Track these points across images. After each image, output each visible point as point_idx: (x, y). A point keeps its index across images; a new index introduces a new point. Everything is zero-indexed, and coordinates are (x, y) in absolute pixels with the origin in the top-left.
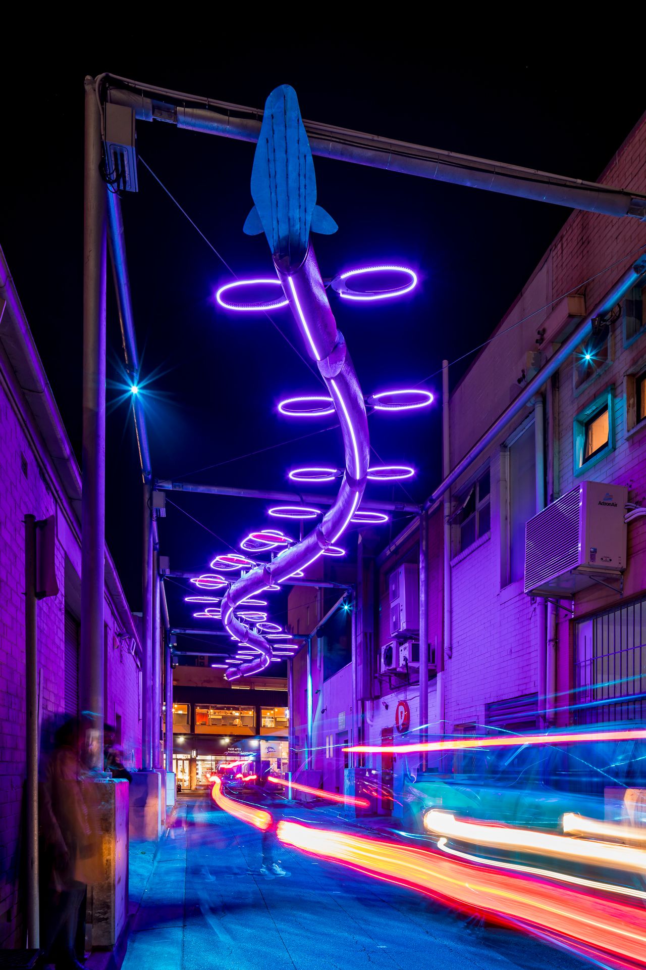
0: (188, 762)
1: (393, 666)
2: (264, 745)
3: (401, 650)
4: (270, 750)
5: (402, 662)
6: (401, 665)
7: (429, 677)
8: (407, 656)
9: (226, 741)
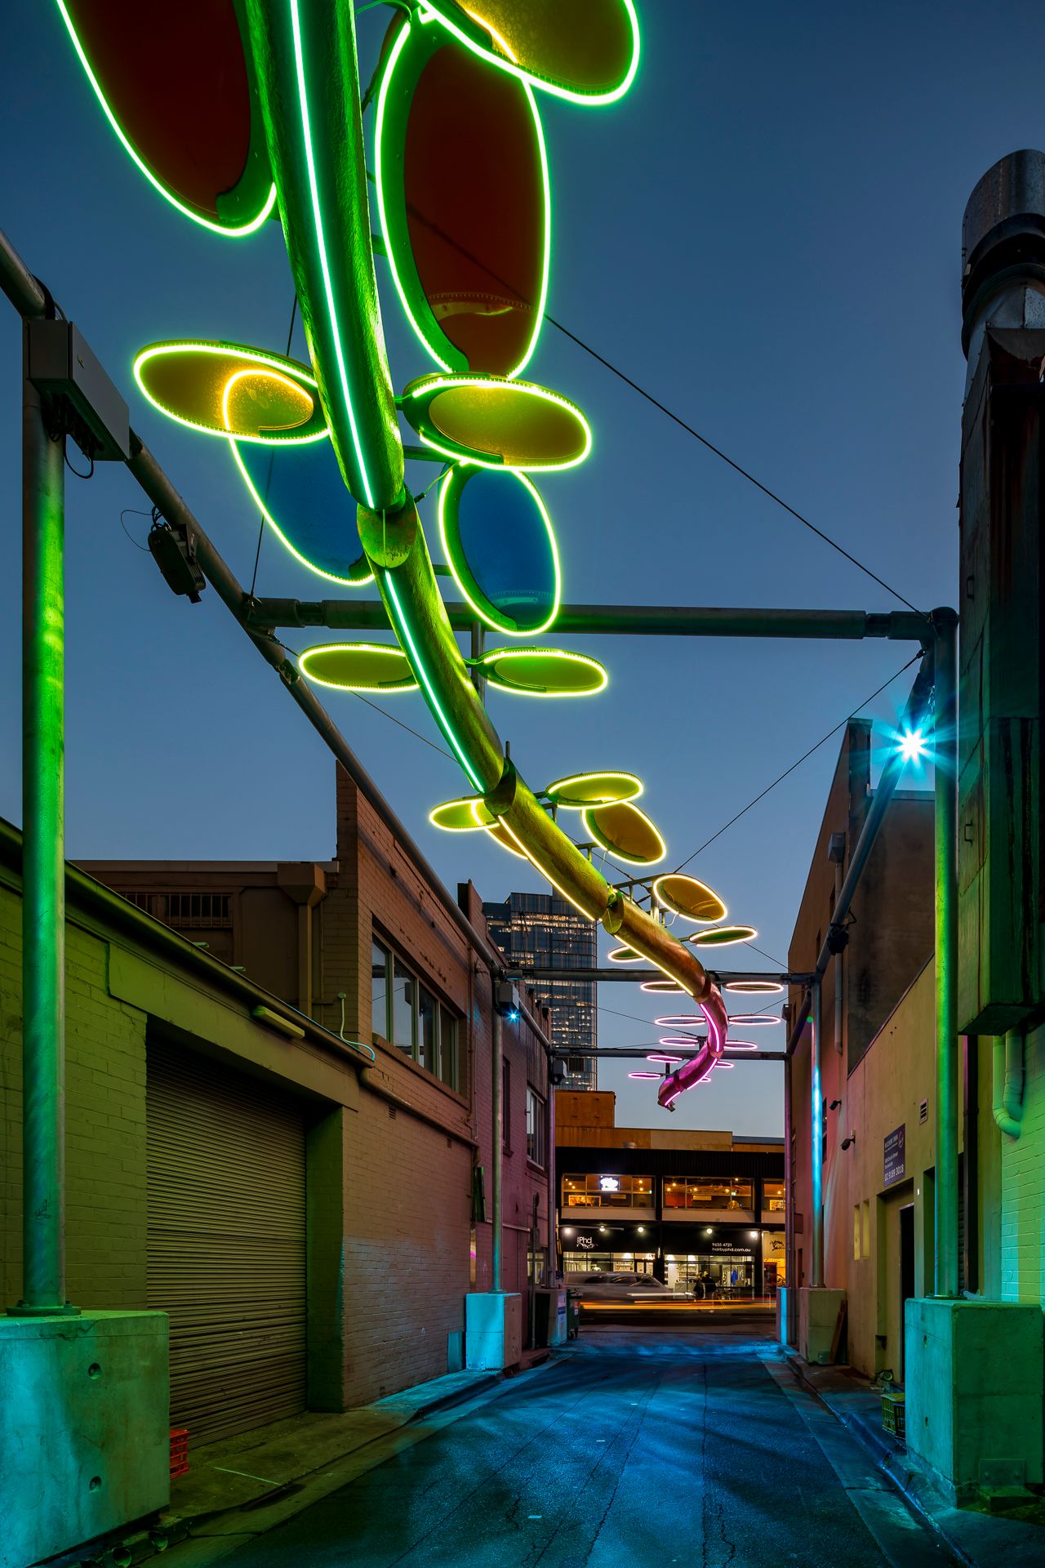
0: (652, 1264)
2: (767, 1239)
4: (778, 1245)
9: (709, 1231)
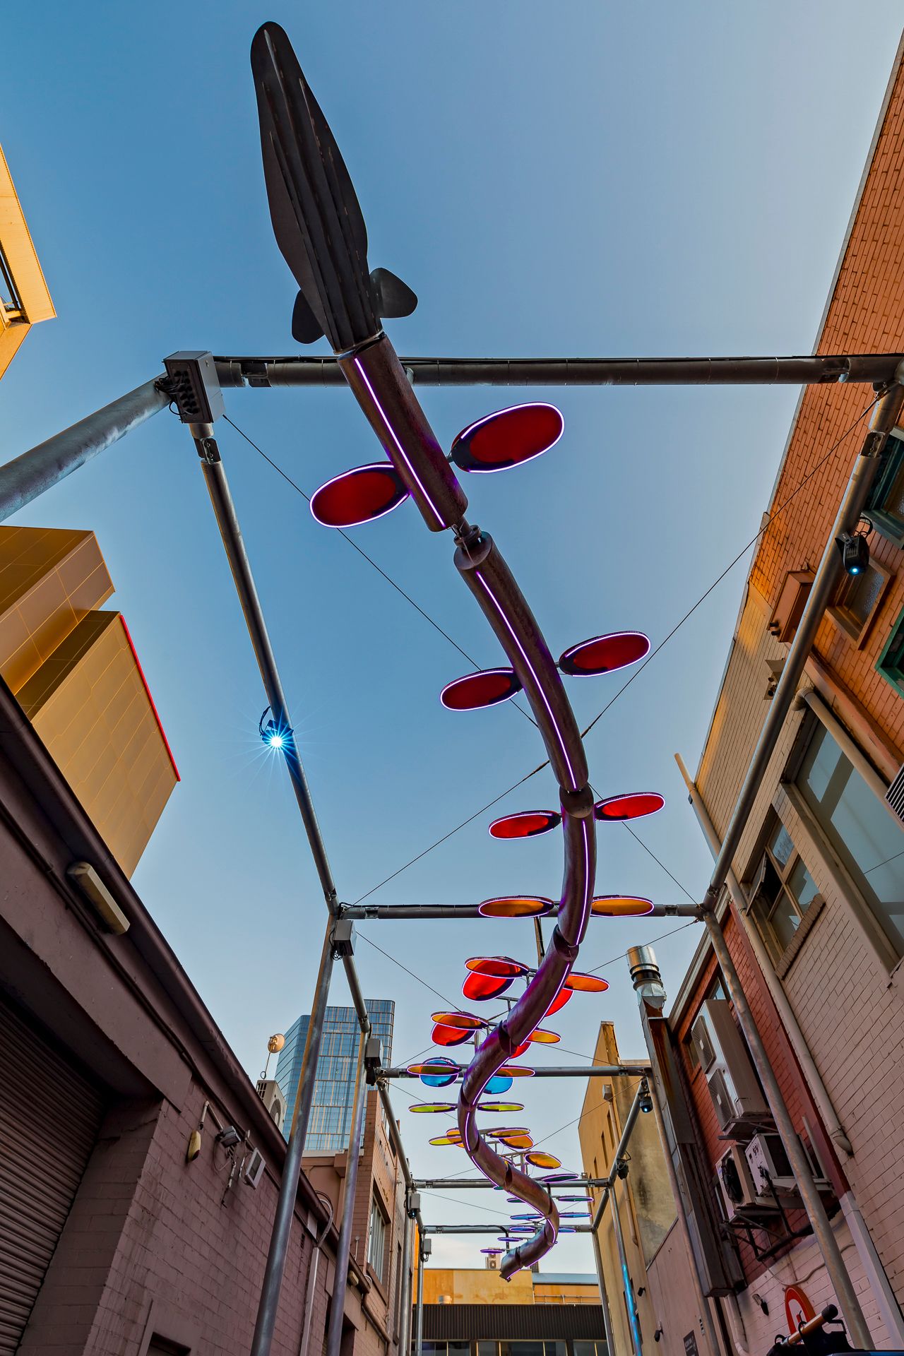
1: (747, 1200)
3: (750, 1156)
5: (760, 1182)
6: (760, 1191)
7: (827, 1212)
8: (765, 1165)
